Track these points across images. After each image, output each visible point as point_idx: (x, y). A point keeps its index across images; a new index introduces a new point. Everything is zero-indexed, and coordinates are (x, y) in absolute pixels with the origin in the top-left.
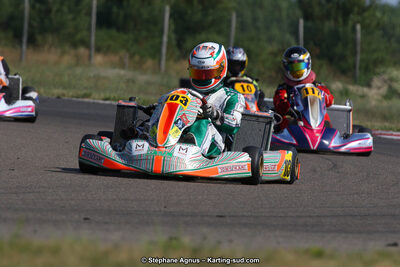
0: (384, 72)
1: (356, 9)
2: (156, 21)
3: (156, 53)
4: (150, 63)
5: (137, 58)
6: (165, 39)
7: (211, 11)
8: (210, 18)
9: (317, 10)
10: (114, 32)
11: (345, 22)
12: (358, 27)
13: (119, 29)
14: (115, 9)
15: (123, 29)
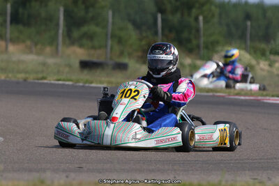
1: (197, 5)
2: (51, 20)
3: (53, 41)
4: (48, 50)
5: (39, 47)
6: (61, 31)
7: (91, 9)
8: (90, 15)
9: (168, 7)
10: (21, 27)
11: (189, 15)
12: (201, 18)
13: (24, 25)
14: (21, 10)
15: (27, 24)
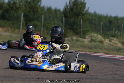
0: (89, 34)
1: (81, 15)
2: (19, 18)
3: (19, 28)
4: (17, 30)
5: (13, 29)
6: (22, 23)
8: (35, 17)
10: (6, 21)
11: (77, 18)
12: (82, 20)
14: (6, 14)
15: (8, 20)
